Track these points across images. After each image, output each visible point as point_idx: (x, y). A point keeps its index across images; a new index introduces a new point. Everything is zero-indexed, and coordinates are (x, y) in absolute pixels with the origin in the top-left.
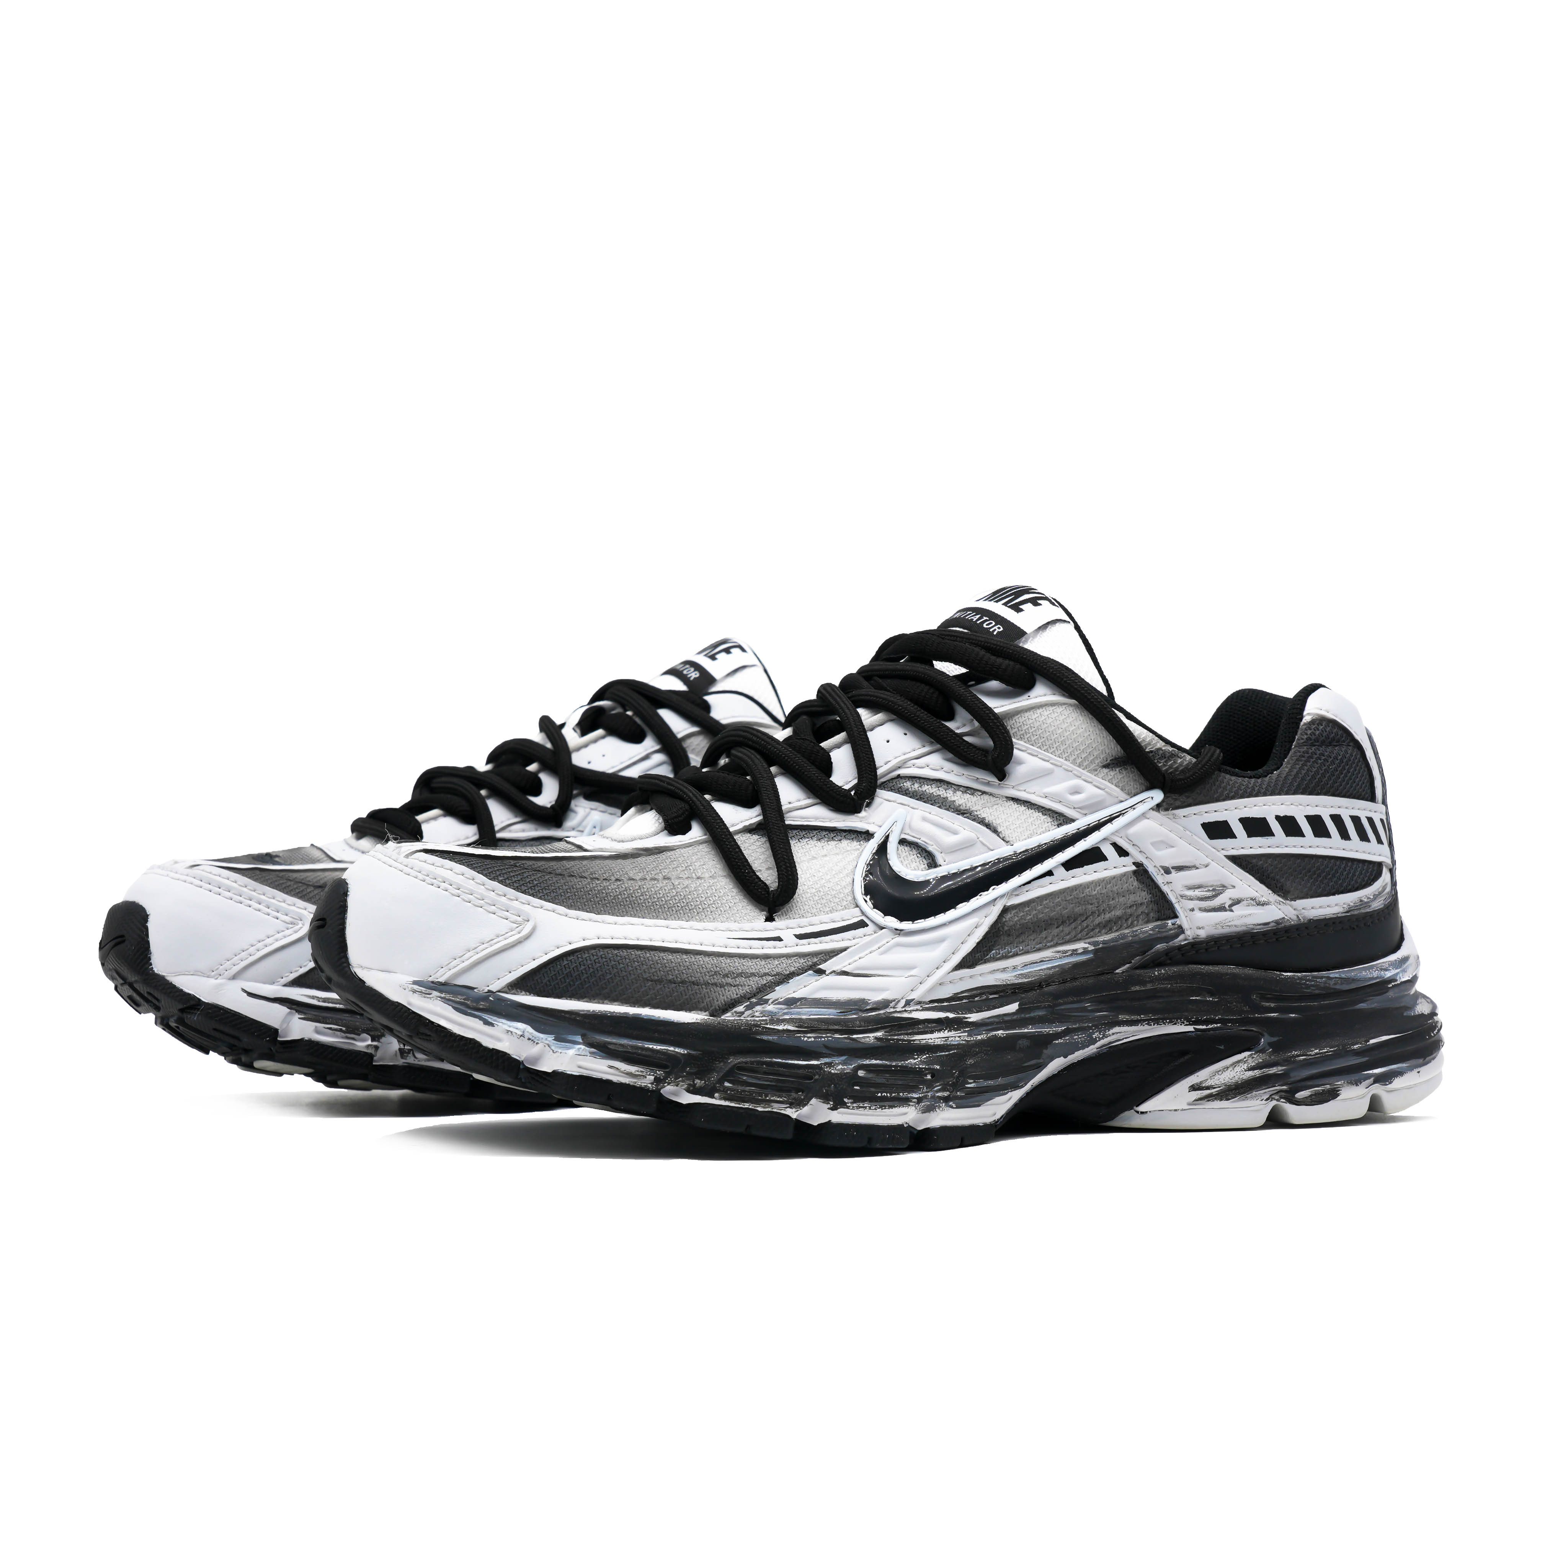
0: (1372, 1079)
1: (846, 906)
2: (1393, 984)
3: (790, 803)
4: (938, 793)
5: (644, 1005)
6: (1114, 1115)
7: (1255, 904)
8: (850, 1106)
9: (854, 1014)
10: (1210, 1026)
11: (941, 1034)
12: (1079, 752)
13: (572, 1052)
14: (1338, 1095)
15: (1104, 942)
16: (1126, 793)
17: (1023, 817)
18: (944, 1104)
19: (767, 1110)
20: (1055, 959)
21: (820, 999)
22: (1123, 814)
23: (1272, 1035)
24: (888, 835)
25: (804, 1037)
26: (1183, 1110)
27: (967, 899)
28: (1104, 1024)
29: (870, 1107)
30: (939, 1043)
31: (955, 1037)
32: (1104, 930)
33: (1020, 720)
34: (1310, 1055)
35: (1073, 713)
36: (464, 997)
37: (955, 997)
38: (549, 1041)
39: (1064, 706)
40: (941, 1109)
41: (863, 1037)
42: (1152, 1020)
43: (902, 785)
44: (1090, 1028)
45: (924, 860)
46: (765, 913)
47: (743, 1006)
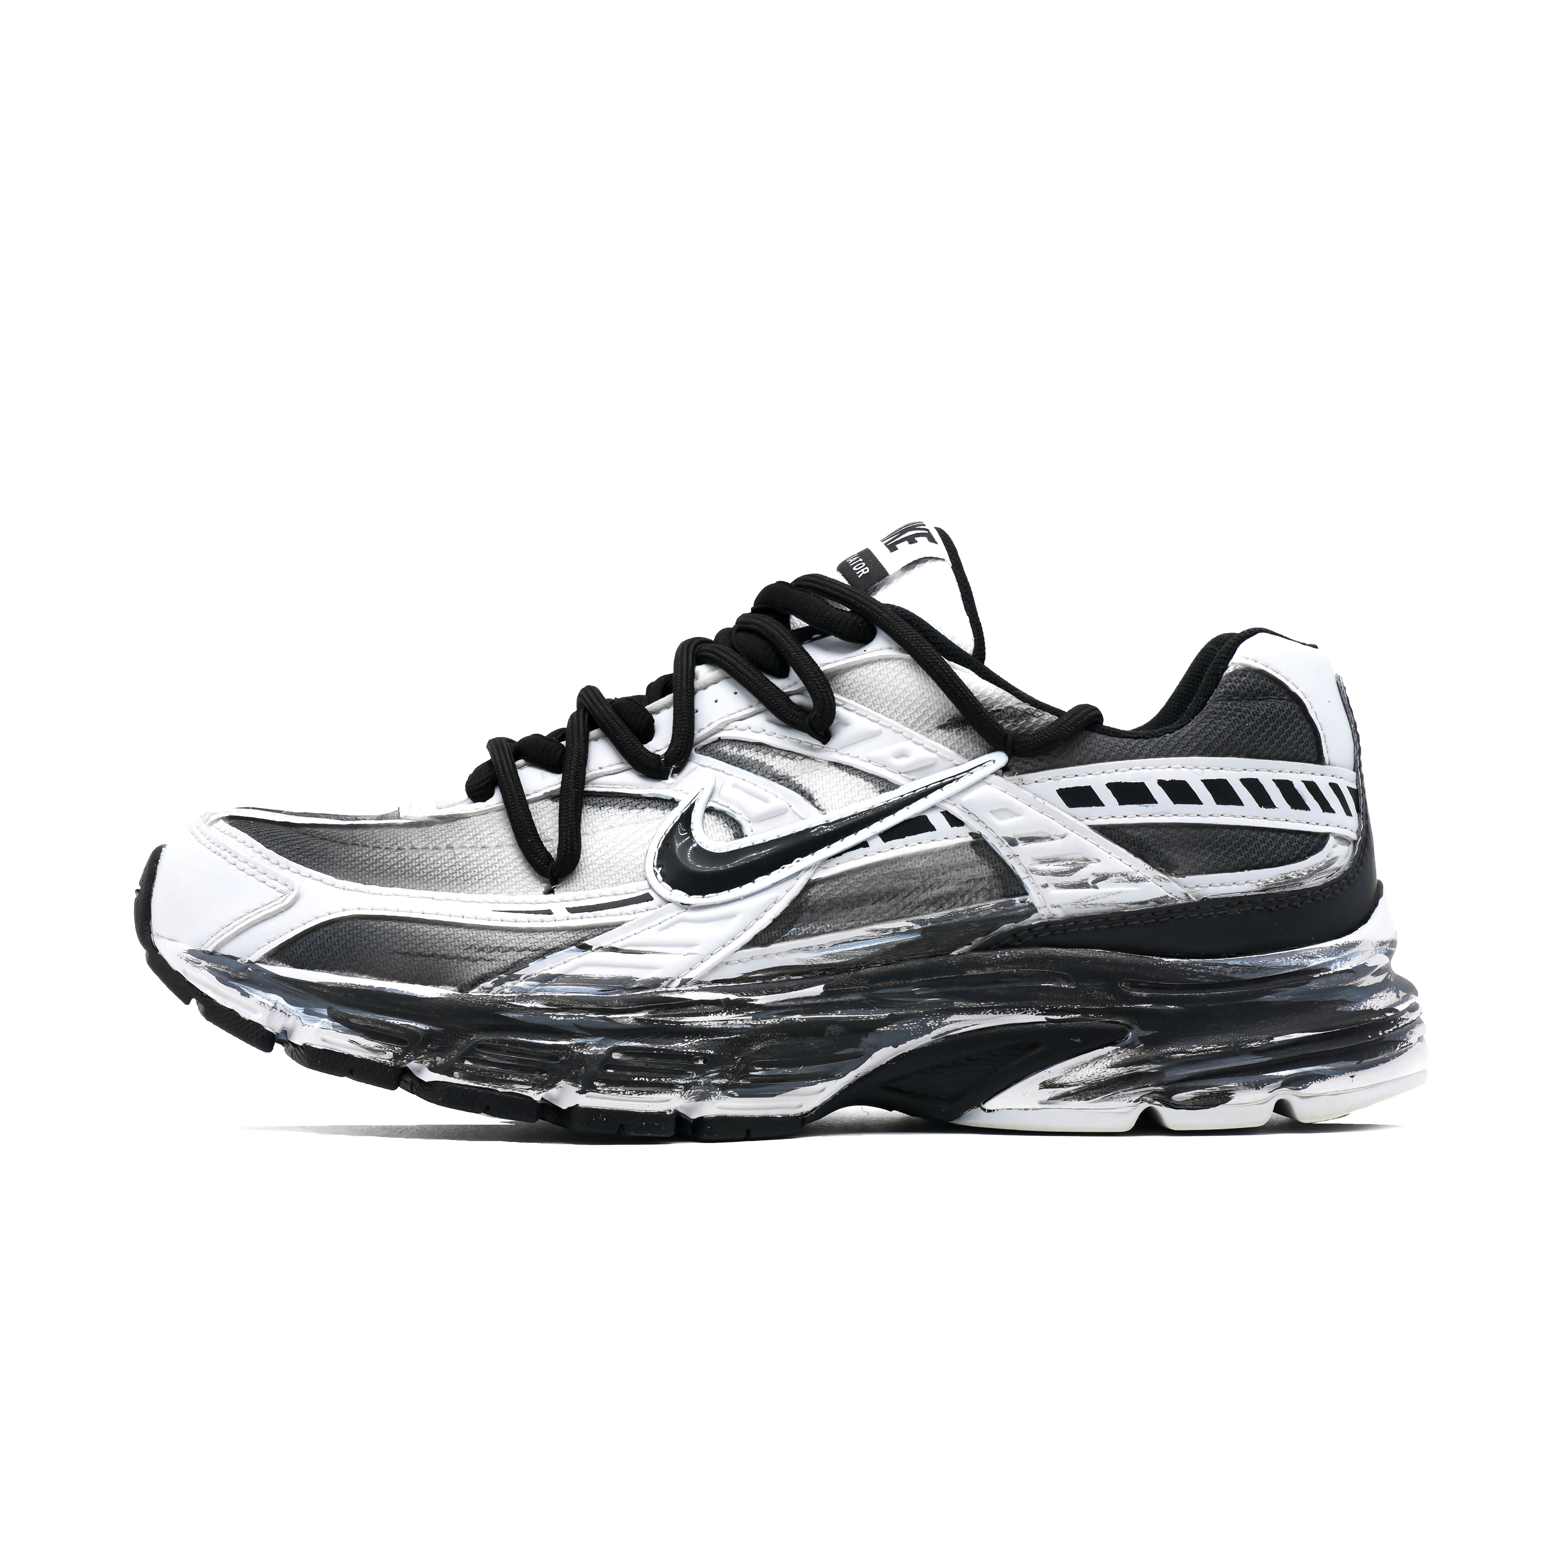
0: (1280, 1082)
1: (635, 879)
2: (1322, 974)
3: (600, 768)
4: (757, 758)
5: (391, 978)
6: (959, 1114)
7: (1127, 880)
8: (600, 1090)
9: (617, 993)
10: (1066, 1017)
11: (718, 1017)
12: (912, 711)
13: (317, 1025)
14: (1230, 1099)
15: (931, 920)
16: (963, 756)
17: (842, 783)
18: (720, 1092)
19: (508, 1091)
20: (873, 938)
21: (580, 976)
22: (958, 779)
23: (1143, 1028)
24: (694, 803)
25: (554, 1015)
26: (1034, 1109)
27: (767, 871)
28: (938, 1011)
29: (624, 1093)
30: (716, 1026)
31: (736, 1020)
32: (932, 908)
33: (851, 677)
34: (1191, 1052)
35: (906, 670)
36: (226, 967)
37: (745, 978)
38: (300, 1014)
39: (899, 662)
40: (717, 1097)
41: (620, 1018)
42: (998, 1008)
43: (721, 749)
44: (922, 1015)
45: (731, 830)
46: (545, 885)
47: (491, 982)
